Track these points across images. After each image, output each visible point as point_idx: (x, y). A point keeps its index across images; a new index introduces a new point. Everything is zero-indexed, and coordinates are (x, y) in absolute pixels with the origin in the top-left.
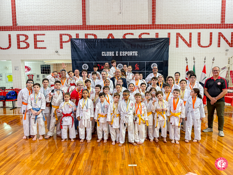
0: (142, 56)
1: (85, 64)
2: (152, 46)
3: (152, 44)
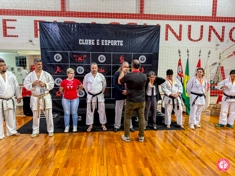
0: (128, 46)
1: (57, 54)
2: (141, 35)
3: (140, 33)
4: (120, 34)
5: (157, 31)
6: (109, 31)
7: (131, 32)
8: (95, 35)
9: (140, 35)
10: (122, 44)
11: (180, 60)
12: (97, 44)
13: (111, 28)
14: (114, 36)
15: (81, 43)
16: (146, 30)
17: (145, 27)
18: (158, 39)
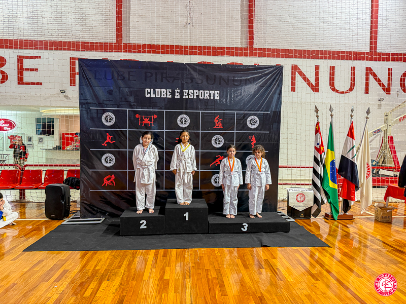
1: (108, 113)
2: (250, 81)
3: (248, 78)
4: (215, 80)
5: (277, 75)
6: (195, 75)
7: (234, 77)
8: (173, 82)
9: (248, 81)
10: (218, 98)
11: (318, 124)
12: (176, 97)
13: (200, 71)
14: (205, 83)
15: (149, 94)
16: (259, 73)
17: (257, 68)
18: (279, 88)
